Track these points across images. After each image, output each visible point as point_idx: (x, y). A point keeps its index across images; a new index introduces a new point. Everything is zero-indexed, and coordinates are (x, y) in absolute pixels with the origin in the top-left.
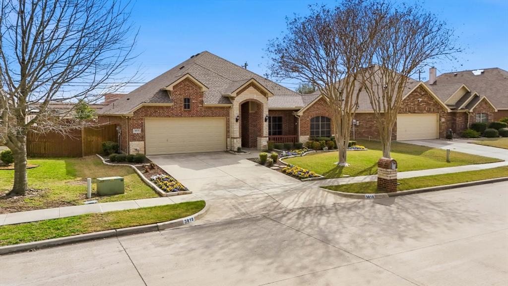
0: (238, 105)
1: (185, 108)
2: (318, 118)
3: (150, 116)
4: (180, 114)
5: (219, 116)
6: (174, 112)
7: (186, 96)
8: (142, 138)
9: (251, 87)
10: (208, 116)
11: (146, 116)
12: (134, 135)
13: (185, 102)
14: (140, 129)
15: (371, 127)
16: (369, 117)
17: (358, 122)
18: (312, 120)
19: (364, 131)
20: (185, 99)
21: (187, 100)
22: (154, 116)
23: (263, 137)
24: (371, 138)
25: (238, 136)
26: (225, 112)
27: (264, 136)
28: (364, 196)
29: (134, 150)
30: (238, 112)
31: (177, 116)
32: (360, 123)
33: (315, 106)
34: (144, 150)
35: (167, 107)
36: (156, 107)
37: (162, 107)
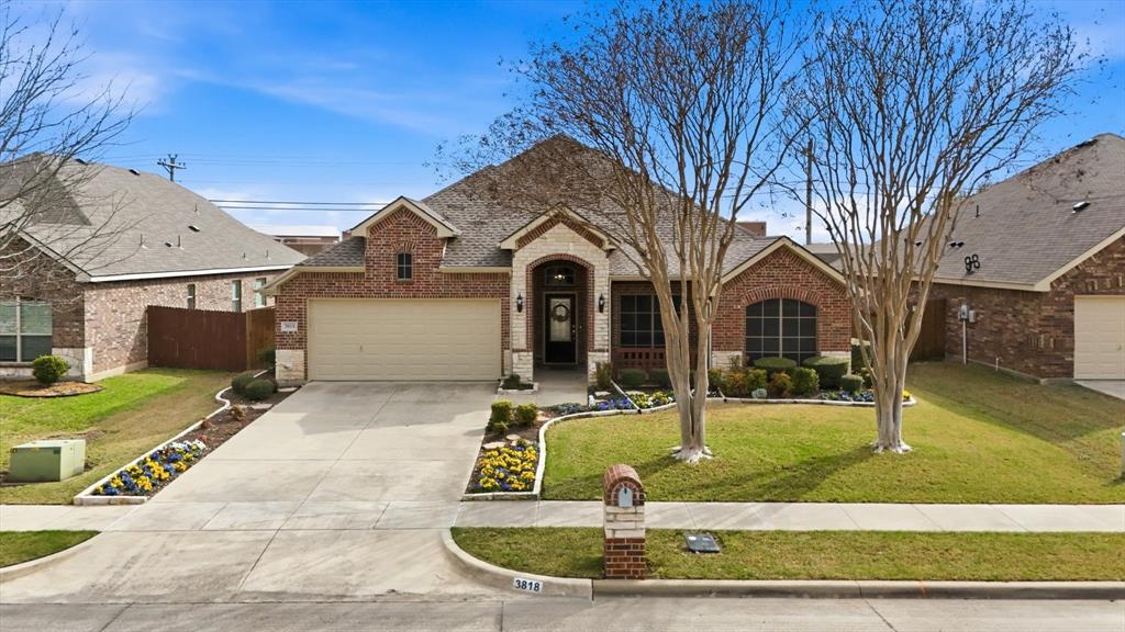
0: (524, 268)
1: (401, 276)
2: (771, 304)
3: (319, 293)
4: (386, 290)
5: (484, 295)
6: (373, 285)
7: (402, 247)
8: (300, 342)
9: (561, 225)
10: (455, 295)
11: (310, 293)
12: (283, 335)
13: (401, 262)
14: (296, 324)
15: (1000, 332)
16: (996, 300)
17: (972, 312)
18: (752, 309)
19: (987, 341)
20: (401, 256)
21: (404, 259)
22: (328, 295)
23: (595, 351)
24: (1000, 363)
25: (524, 347)
26: (498, 285)
27: (596, 347)
28: (510, 579)
29: (283, 368)
30: (523, 286)
31: (379, 294)
32: (977, 315)
33: (764, 271)
34: (302, 369)
35: (357, 275)
36: (334, 275)
37: (344, 275)
